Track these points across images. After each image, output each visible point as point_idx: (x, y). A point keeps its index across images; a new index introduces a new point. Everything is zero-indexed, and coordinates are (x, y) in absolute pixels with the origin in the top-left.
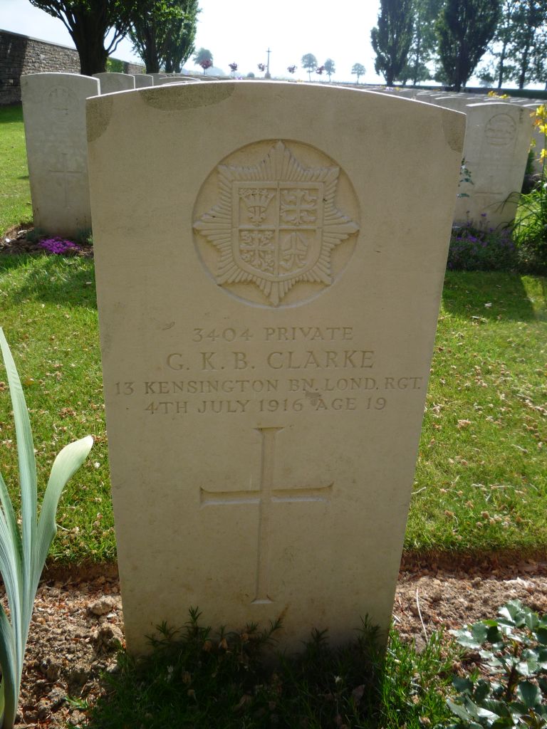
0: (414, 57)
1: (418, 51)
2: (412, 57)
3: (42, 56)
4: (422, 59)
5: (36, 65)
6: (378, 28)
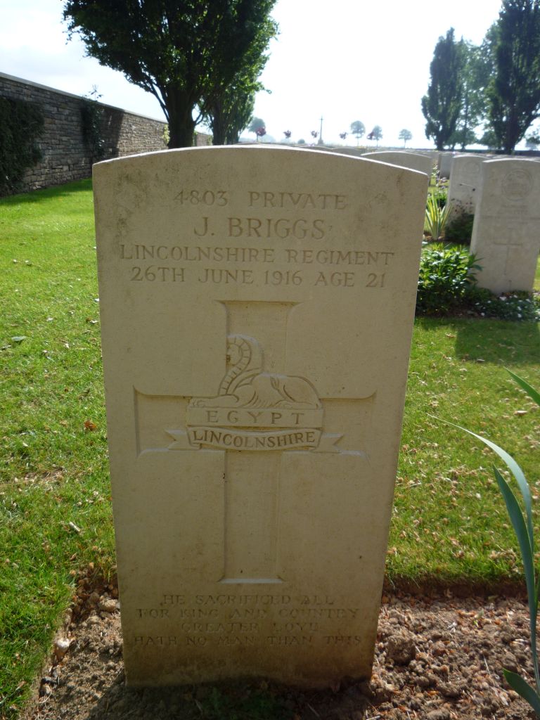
0: (462, 122)
1: (466, 117)
2: (460, 123)
3: (134, 127)
4: (471, 124)
5: (129, 135)
6: (428, 96)
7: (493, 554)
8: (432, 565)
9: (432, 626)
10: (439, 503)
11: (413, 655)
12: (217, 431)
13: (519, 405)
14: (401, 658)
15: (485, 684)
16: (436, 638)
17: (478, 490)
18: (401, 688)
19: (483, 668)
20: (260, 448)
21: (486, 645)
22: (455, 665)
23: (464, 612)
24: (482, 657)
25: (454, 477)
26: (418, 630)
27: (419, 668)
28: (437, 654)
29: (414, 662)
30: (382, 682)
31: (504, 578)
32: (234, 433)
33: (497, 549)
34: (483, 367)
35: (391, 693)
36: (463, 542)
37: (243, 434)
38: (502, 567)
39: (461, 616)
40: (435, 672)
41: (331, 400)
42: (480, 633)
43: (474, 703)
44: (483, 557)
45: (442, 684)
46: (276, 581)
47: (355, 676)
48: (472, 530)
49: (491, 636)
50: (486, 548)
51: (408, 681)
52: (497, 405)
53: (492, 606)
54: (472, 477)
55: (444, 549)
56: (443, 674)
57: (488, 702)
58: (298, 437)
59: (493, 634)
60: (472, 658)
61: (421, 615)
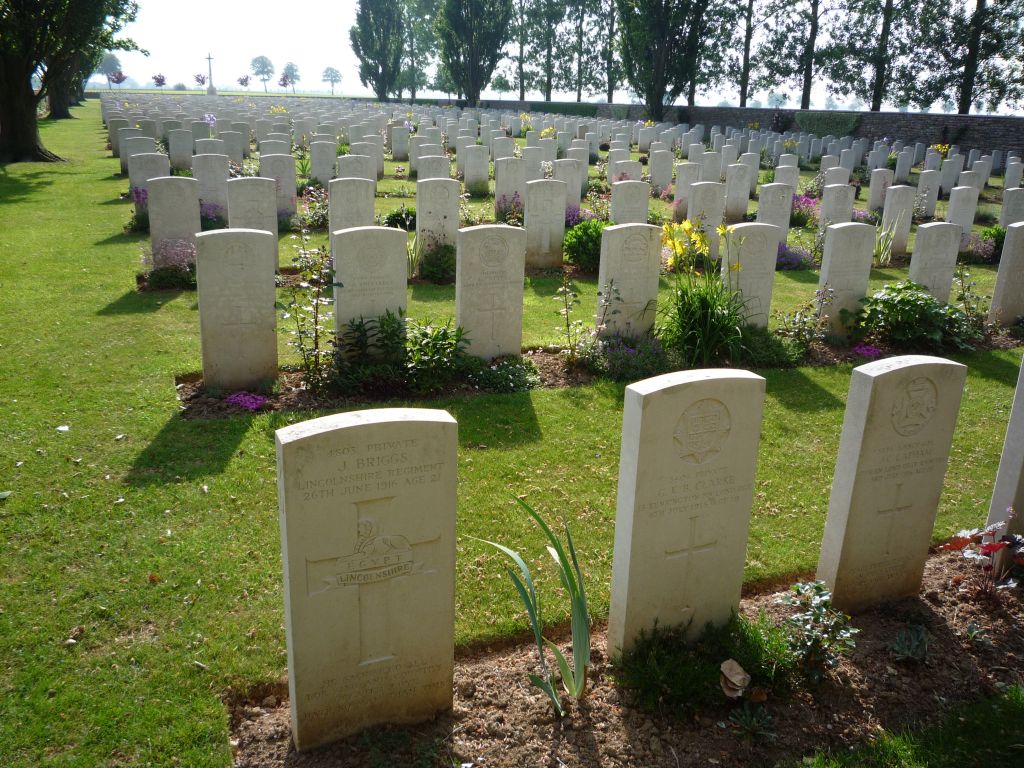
0: (407, 60)
1: (412, 54)
2: (405, 61)
4: (419, 63)
6: (358, 27)
7: (515, 616)
8: (475, 633)
9: (483, 672)
10: (471, 588)
11: (475, 690)
12: (354, 574)
13: (520, 489)
14: (468, 693)
15: (521, 696)
16: (487, 678)
17: (498, 571)
18: (472, 709)
19: (518, 687)
20: (379, 579)
21: (518, 674)
22: (501, 690)
23: (501, 659)
24: (517, 682)
25: (479, 564)
26: (474, 675)
27: (480, 696)
28: (489, 686)
29: (476, 694)
30: (459, 707)
31: (524, 631)
32: (363, 573)
33: (517, 613)
34: (486, 454)
35: (466, 713)
36: (493, 613)
37: (367, 572)
38: (522, 624)
39: (500, 662)
40: (490, 696)
41: (416, 545)
42: (514, 669)
43: (515, 707)
44: (509, 620)
45: (495, 701)
46: (391, 657)
47: (443, 708)
48: (498, 603)
49: (521, 668)
50: (510, 613)
51: (475, 705)
52: (502, 492)
53: (519, 651)
54: (493, 562)
55: (482, 620)
56: (495, 696)
57: (524, 703)
58: (399, 569)
59: (522, 667)
60: (511, 684)
61: (473, 667)
